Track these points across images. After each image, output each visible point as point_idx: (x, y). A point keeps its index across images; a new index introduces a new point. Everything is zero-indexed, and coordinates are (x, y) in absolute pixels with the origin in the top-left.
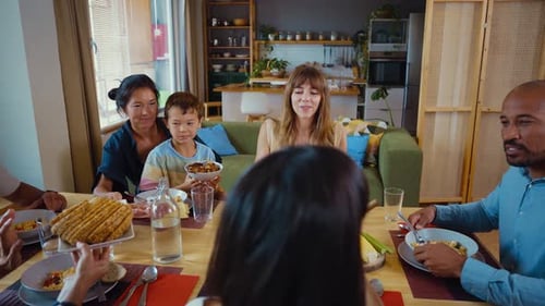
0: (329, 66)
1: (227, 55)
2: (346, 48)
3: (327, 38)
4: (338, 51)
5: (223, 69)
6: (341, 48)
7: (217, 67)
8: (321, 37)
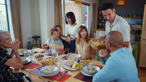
0: (133, 24)
1: (103, 21)
2: (138, 19)
3: (132, 16)
4: (136, 20)
5: (102, 25)
6: (137, 19)
7: (100, 24)
8: (130, 16)
